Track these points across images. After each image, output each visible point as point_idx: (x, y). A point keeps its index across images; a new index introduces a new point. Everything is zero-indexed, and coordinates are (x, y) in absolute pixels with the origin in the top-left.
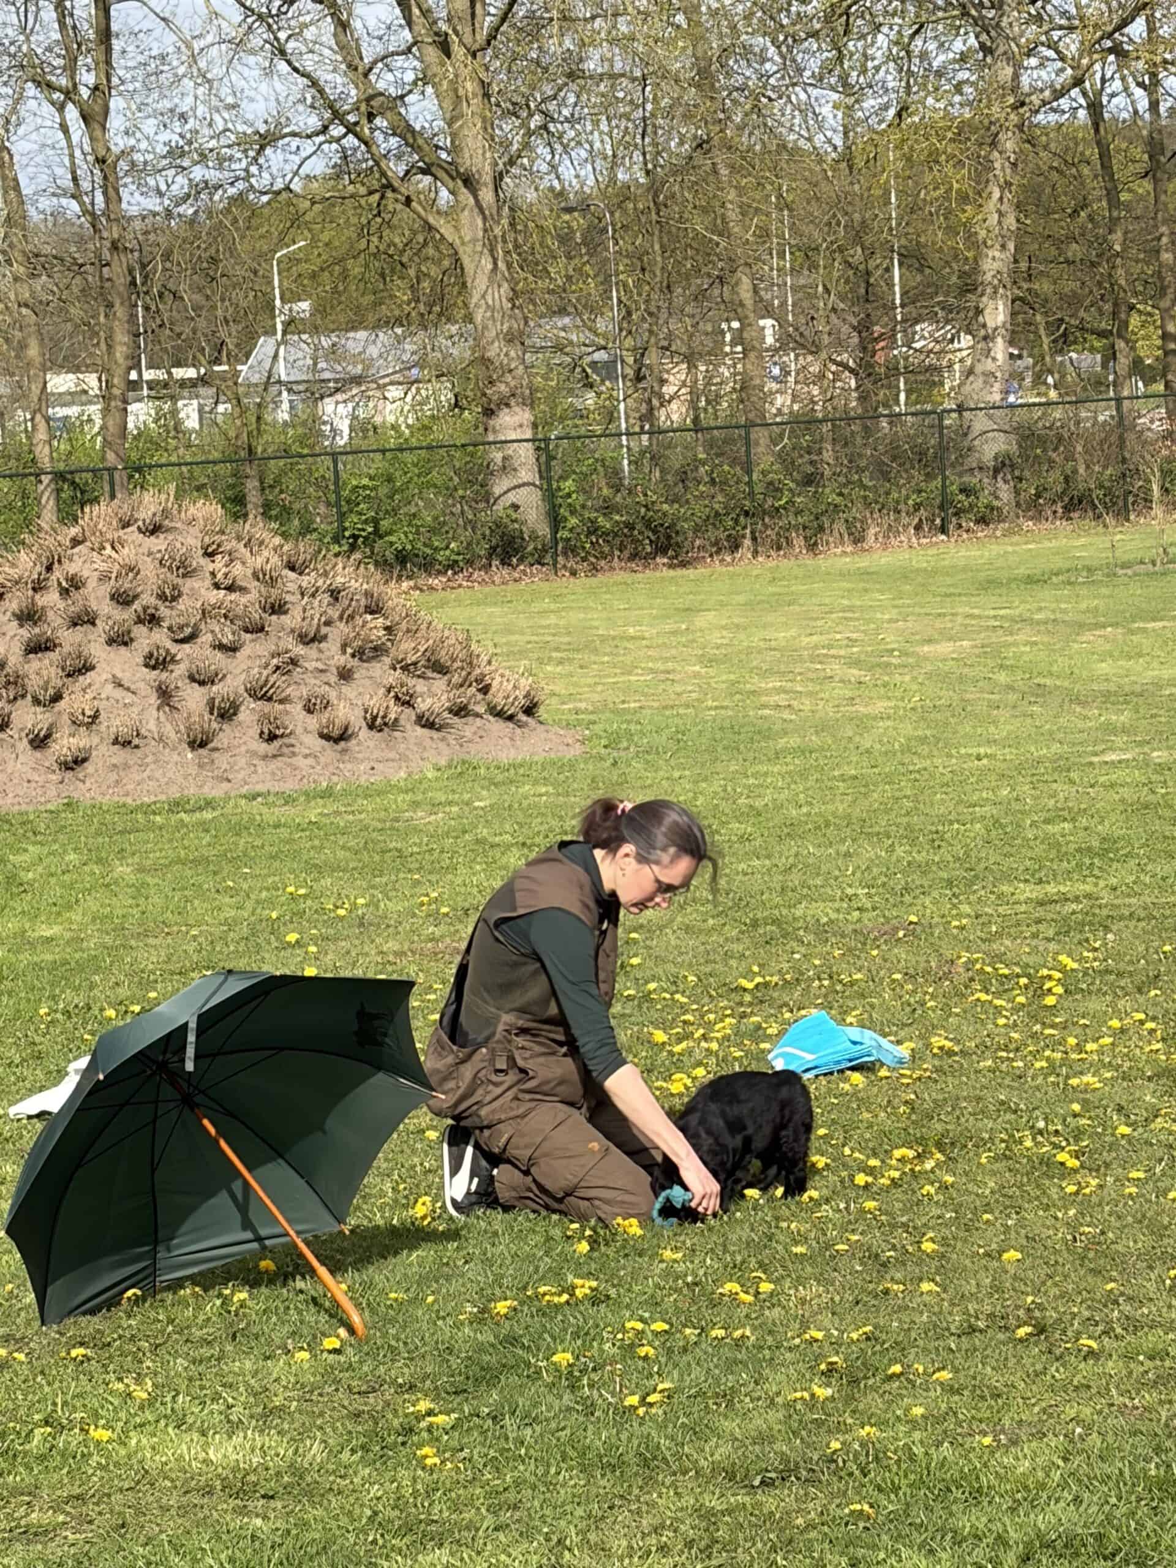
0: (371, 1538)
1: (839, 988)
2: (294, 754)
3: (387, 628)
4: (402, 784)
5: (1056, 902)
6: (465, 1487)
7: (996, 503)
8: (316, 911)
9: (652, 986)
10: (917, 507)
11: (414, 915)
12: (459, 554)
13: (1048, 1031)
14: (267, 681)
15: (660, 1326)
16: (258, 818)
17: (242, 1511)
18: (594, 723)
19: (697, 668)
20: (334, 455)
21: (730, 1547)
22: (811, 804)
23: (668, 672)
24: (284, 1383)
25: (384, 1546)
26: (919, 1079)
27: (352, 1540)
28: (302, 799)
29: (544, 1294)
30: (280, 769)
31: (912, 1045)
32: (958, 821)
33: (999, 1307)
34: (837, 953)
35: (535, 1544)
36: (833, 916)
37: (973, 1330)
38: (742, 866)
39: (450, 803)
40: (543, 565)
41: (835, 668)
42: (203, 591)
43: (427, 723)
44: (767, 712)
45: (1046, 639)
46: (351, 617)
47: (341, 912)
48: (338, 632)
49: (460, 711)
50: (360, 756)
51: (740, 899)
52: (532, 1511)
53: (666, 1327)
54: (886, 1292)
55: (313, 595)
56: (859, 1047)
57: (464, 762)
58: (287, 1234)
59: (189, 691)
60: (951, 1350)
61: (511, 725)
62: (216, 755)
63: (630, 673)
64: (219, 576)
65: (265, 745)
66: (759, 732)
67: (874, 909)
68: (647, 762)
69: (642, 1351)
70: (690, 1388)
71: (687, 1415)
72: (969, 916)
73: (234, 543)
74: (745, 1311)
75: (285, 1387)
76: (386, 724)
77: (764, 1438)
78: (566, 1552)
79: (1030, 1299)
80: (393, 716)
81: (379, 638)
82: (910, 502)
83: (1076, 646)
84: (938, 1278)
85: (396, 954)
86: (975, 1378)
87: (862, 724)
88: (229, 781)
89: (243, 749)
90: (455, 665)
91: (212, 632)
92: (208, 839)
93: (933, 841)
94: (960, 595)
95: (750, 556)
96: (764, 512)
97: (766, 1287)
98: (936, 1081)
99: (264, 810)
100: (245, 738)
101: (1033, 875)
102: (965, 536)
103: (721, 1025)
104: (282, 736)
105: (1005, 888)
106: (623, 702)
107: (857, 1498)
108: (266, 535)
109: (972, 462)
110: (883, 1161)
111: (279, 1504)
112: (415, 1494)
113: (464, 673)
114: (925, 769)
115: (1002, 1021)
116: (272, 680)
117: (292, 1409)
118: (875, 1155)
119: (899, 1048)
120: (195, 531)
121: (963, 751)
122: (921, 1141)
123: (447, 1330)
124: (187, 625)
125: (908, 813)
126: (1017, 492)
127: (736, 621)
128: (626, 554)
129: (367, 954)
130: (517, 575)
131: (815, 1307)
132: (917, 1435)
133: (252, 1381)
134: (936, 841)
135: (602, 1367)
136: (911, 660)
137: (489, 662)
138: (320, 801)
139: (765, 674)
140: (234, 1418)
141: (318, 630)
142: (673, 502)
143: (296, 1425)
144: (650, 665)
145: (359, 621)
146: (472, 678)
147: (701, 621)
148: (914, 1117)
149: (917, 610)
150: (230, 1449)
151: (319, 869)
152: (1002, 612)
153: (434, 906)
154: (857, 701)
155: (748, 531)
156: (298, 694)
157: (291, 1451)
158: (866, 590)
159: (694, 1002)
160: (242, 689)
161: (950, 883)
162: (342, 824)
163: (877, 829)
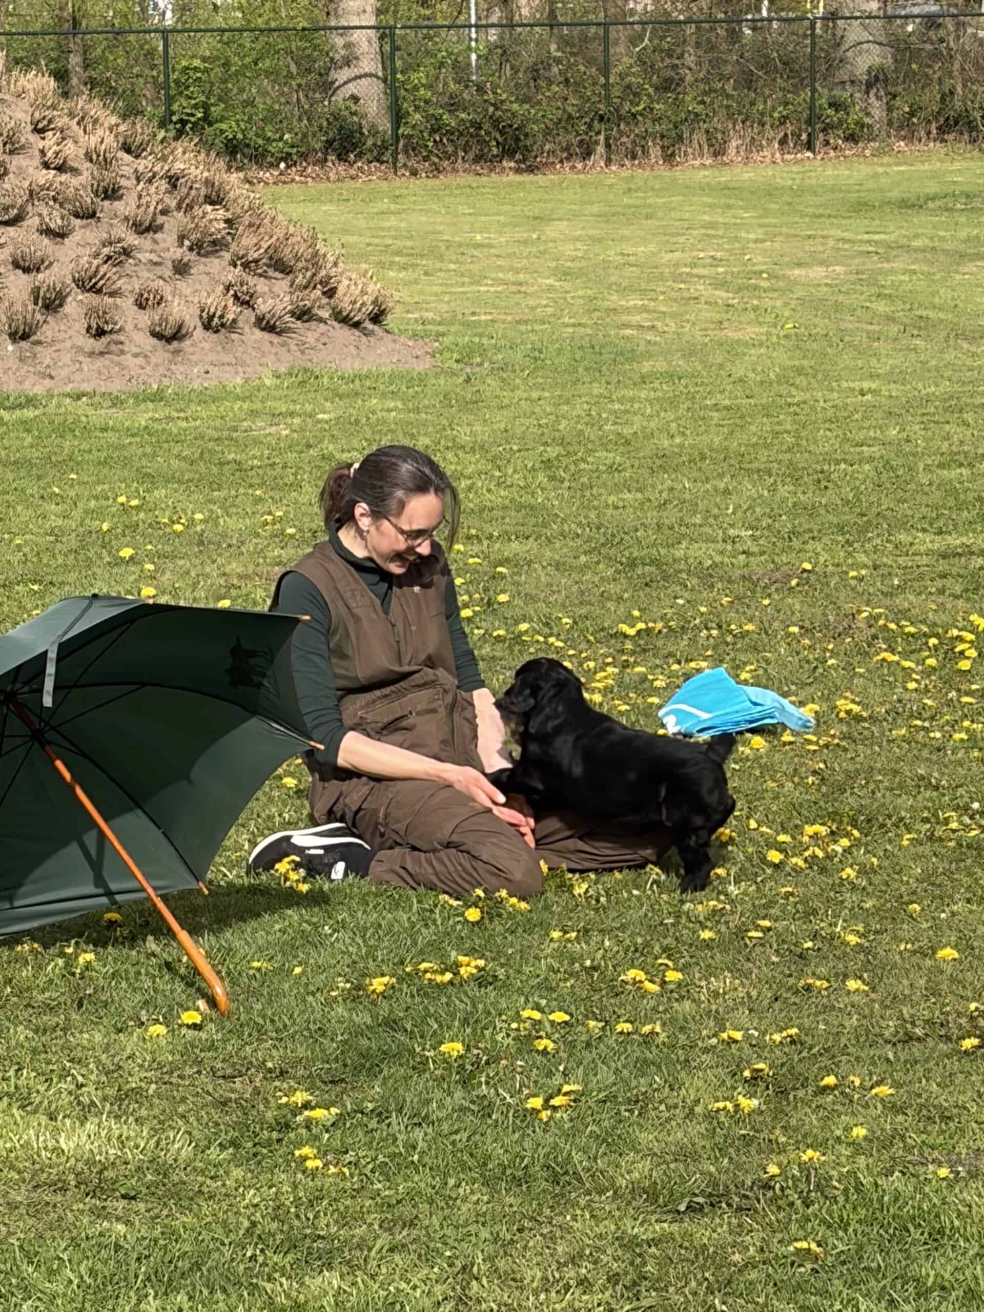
0: (249, 1254)
1: (729, 639)
2: (122, 352)
3: (227, 221)
4: (238, 390)
5: (960, 555)
6: (353, 1197)
7: (867, 120)
8: (150, 525)
9: (524, 627)
10: (783, 120)
11: (257, 535)
12: (292, 147)
13: (965, 699)
14: (97, 271)
15: (560, 1017)
16: (84, 419)
17: (100, 1213)
18: (443, 335)
19: (550, 281)
20: (165, 33)
21: (660, 1285)
22: (684, 434)
23: (520, 284)
24: (139, 1061)
25: (265, 1264)
26: (827, 746)
27: (228, 1255)
28: (131, 401)
29: (426, 971)
30: (108, 368)
31: (816, 707)
32: (845, 461)
33: (937, 1013)
34: (725, 600)
35: (436, 1270)
36: (718, 559)
37: (909, 1038)
38: (612, 499)
39: (292, 414)
40: (382, 163)
41: (701, 289)
42: (31, 169)
43: (267, 325)
44: (629, 332)
45: (925, 269)
46: (190, 207)
47: (178, 528)
48: (175, 223)
49: (304, 315)
50: (194, 358)
51: (613, 536)
52: (431, 1230)
53: (567, 1018)
54: (808, 988)
55: (150, 181)
56: (759, 708)
57: (306, 370)
58: (143, 890)
59: (12, 277)
60: (888, 1060)
61: (357, 333)
62: (38, 348)
63: (478, 283)
64: (50, 154)
65: (92, 340)
66: (622, 354)
67: (762, 553)
68: (503, 380)
69: (541, 1044)
70: (599, 1091)
71: (598, 1123)
72: (865, 566)
73: (66, 119)
74: (652, 1003)
75: (141, 1066)
76: (223, 325)
77: (686, 1155)
78: (474, 1283)
79: (973, 1006)
80: (230, 316)
81: (219, 231)
82: (776, 115)
83: (958, 277)
84: (865, 975)
85: (240, 577)
86: (919, 1096)
87: (734, 350)
88: (52, 377)
89: (68, 344)
90: (300, 265)
91: (40, 215)
92: (29, 439)
93: (819, 481)
94: (829, 216)
95: (602, 164)
96: (620, 118)
97: (673, 976)
98: (845, 750)
99: (91, 412)
100: (70, 332)
101: (931, 524)
102: (832, 153)
103: (602, 674)
104: (111, 332)
105: (903, 537)
106: (473, 314)
107: (801, 1233)
108: (101, 113)
109: (843, 74)
110: (793, 838)
111: (142, 1206)
112: (297, 1203)
113: (309, 274)
114: (805, 402)
115: (912, 685)
116: (102, 270)
117: (151, 1092)
118: (784, 830)
119: (802, 710)
120: (24, 104)
121: (845, 385)
122: (835, 816)
123: (318, 1008)
124: (13, 207)
125: (789, 450)
126: (890, 109)
127: (591, 232)
128: (471, 155)
129: (208, 576)
130: (353, 172)
131: (730, 1003)
132: (862, 1161)
133: (104, 1057)
134: (822, 481)
135: (497, 1060)
136: (781, 284)
137: (335, 264)
138: (151, 405)
139: (623, 291)
140: (85, 1100)
141: (154, 220)
142: (523, 102)
143: (156, 1111)
144: (500, 275)
145: (198, 211)
146: (317, 278)
147: (553, 230)
148: (824, 789)
149: (784, 230)
150: (84, 1139)
151: (149, 479)
152: (876, 237)
153: (278, 526)
154: (726, 324)
155: (602, 137)
156: (130, 288)
157: (152, 1143)
158: (729, 207)
159: (571, 647)
160: (68, 280)
161: (841, 529)
162: (175, 431)
163: (755, 465)
